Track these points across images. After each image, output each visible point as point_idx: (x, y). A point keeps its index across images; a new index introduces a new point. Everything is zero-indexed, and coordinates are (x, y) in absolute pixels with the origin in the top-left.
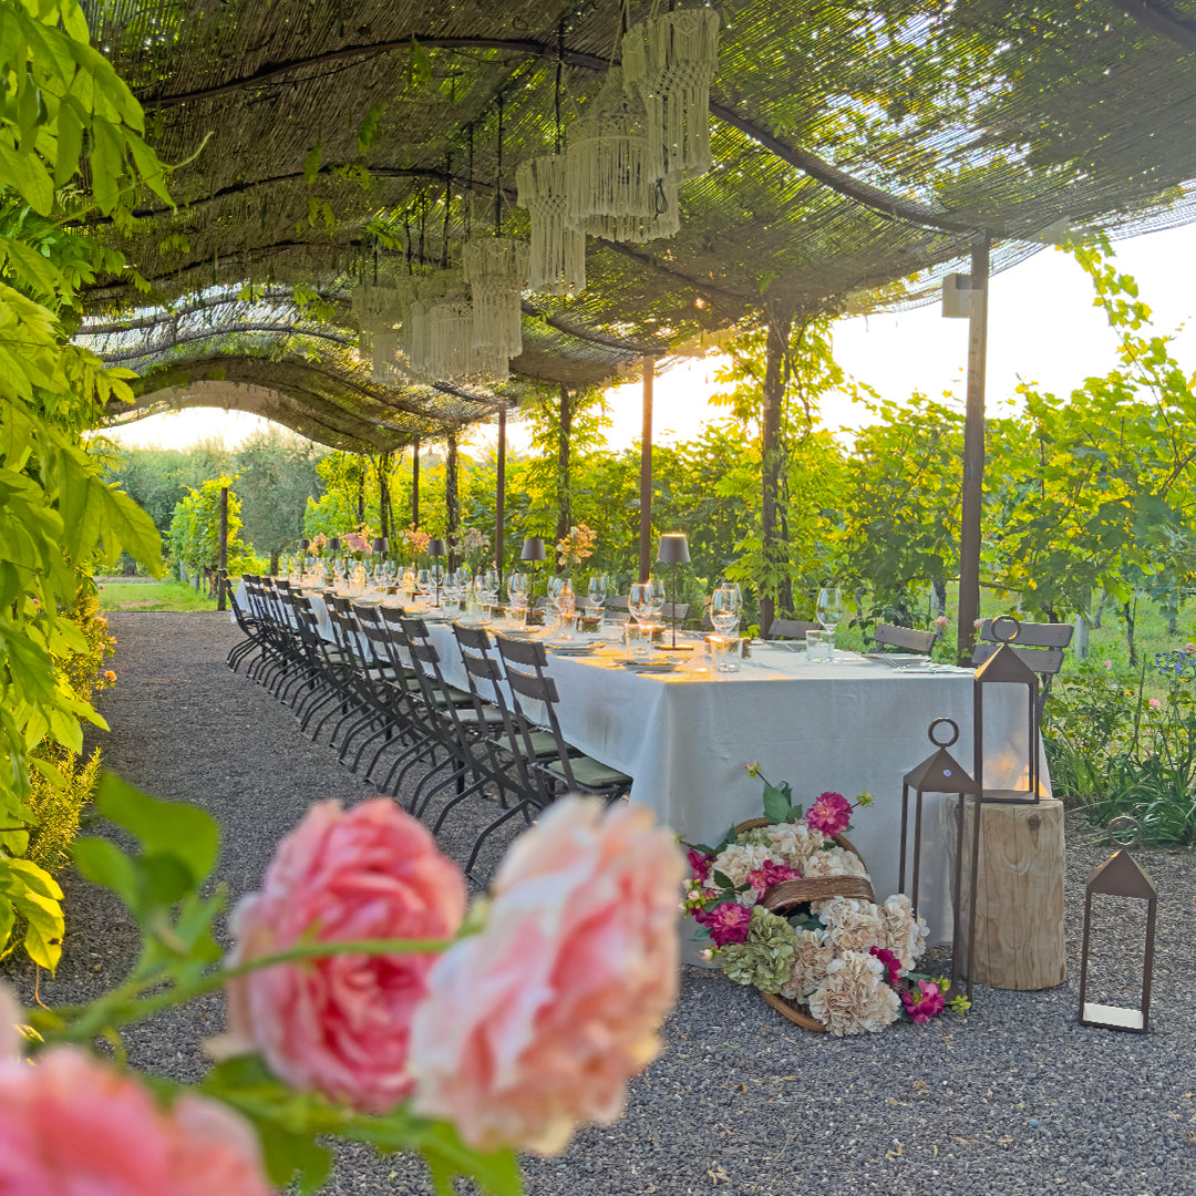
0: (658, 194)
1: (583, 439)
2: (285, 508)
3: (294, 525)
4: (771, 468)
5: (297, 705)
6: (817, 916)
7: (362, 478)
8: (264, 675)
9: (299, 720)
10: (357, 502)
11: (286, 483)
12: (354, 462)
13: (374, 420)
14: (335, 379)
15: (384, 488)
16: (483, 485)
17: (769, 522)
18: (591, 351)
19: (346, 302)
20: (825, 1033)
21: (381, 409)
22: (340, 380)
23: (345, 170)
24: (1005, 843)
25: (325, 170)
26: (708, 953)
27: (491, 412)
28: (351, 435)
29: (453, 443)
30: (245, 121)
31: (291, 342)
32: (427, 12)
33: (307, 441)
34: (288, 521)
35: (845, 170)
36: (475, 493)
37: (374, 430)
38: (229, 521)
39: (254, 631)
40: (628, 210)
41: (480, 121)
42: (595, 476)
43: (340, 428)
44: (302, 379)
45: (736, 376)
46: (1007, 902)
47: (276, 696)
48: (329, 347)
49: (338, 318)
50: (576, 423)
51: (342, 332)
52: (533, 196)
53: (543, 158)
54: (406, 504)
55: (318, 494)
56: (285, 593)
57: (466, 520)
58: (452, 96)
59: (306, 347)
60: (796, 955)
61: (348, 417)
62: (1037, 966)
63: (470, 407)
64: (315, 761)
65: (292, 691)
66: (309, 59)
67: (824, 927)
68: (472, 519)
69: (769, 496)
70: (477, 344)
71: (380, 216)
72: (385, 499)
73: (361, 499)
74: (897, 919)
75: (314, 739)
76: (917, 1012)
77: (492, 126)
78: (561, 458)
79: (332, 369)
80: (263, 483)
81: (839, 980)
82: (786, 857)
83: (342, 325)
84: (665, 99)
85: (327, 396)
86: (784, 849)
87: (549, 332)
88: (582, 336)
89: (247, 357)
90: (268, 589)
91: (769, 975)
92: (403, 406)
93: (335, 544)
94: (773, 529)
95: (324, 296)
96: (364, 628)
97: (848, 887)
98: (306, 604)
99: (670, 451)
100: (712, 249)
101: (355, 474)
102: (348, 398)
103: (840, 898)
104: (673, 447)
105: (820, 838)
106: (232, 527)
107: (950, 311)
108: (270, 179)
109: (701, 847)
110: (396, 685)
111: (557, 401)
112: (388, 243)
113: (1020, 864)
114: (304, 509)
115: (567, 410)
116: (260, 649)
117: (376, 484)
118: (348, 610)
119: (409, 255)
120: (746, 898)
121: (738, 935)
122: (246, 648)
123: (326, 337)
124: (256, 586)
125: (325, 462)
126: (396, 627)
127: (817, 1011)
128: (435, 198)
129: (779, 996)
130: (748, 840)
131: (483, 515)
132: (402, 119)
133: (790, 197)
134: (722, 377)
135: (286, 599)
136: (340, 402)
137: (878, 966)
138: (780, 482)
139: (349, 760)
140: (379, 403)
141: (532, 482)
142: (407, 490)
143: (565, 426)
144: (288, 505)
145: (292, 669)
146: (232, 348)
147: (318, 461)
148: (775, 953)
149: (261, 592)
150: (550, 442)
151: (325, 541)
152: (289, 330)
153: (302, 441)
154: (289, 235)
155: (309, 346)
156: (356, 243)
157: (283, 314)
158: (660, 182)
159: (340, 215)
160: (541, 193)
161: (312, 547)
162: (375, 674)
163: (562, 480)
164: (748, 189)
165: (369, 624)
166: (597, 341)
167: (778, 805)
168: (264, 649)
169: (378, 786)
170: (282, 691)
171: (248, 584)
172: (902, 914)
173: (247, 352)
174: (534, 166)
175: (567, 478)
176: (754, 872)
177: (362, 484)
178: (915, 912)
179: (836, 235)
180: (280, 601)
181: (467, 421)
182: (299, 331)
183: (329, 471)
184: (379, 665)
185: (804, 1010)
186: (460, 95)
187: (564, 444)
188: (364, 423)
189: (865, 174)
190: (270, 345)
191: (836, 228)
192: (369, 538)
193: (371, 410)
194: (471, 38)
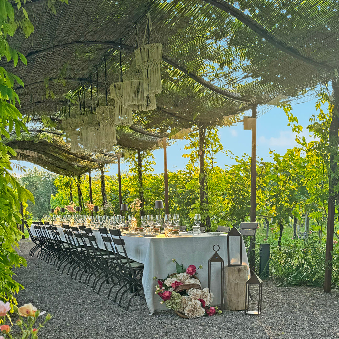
0: (148, 98)
1: (146, 170)
2: (42, 199)
3: (46, 206)
4: (201, 179)
5: (55, 265)
6: (187, 293)
7: (71, 186)
8: (43, 257)
9: (57, 268)
10: (70, 195)
11: (42, 189)
12: (67, 180)
13: (74, 163)
14: (58, 148)
15: (79, 189)
16: (114, 187)
17: (202, 198)
18: (145, 138)
19: (60, 121)
20: (188, 318)
21: (76, 159)
22: (60, 149)
23: (57, 80)
24: (233, 276)
25: (50, 80)
26: (162, 302)
27: (115, 159)
28: (65, 169)
29: (102, 172)
30: (24, 68)
31: (41, 136)
32: (79, 35)
33: (49, 172)
34: (44, 204)
35: (212, 83)
36: (112, 190)
37: (73, 167)
38: (23, 205)
39: (38, 242)
40: (140, 103)
41: (100, 65)
42: (151, 184)
43: (61, 167)
44: (46, 149)
45: (191, 147)
46: (233, 290)
47: (48, 262)
48: (55, 137)
49: (58, 127)
50: (143, 163)
51: (60, 131)
52: (115, 95)
53: (117, 83)
54: (88, 196)
55: (54, 193)
56: (48, 226)
57: (109, 201)
58: (89, 58)
59: (47, 137)
60: (182, 301)
61: (64, 162)
62: (240, 305)
63: (107, 158)
64: (64, 278)
65: (53, 261)
66: (43, 50)
67: (188, 295)
68: (112, 200)
69: (202, 188)
70: (103, 141)
71: (70, 93)
72: (80, 194)
73: (71, 194)
74: (205, 293)
75: (62, 273)
76: (209, 314)
77: (103, 66)
78: (139, 177)
79: (57, 145)
80: (34, 189)
81: (191, 306)
82: (181, 280)
83: (60, 129)
84: (148, 70)
85: (55, 155)
86: (180, 279)
87: (130, 131)
88: (142, 133)
89: (26, 141)
90: (42, 226)
91: (175, 306)
92: (83, 158)
93: (63, 210)
94: (203, 200)
95: (52, 119)
96: (74, 234)
97: (195, 286)
98: (56, 229)
99: (175, 174)
100: (177, 106)
101: (67, 184)
102: (63, 156)
103: (192, 288)
104: (176, 172)
105: (189, 276)
106: (24, 207)
107: (246, 128)
108: (32, 84)
109: (161, 280)
110: (86, 252)
111: (137, 155)
112: (73, 101)
113: (236, 280)
114: (50, 200)
115: (140, 159)
116: (40, 249)
117: (76, 189)
118: (69, 229)
119: (81, 105)
120: (171, 290)
121: (168, 298)
122: (35, 249)
123: (54, 133)
124: (37, 225)
125: (56, 180)
126: (84, 232)
127: (186, 314)
128: (87, 88)
129: (178, 311)
130: (172, 277)
131: (115, 199)
132: (74, 64)
133: (197, 90)
134: (186, 148)
135: (48, 229)
136: (60, 157)
137: (200, 303)
138: (205, 184)
139: (74, 277)
140: (75, 157)
141: (130, 186)
142: (87, 190)
143: (140, 165)
144: (43, 198)
145: (52, 254)
146: (20, 138)
147: (54, 180)
148: (177, 301)
149: (39, 228)
150: (135, 171)
151: (60, 209)
152: (40, 131)
153: (46, 172)
154: (39, 100)
155: (48, 137)
156: (61, 101)
157: (38, 126)
158: (148, 95)
159: (56, 93)
160: (117, 94)
161: (55, 211)
162: (79, 249)
163: (140, 185)
164: (185, 87)
165: (76, 232)
166: (147, 134)
167: (180, 269)
168: (42, 248)
169: (83, 283)
170: (50, 261)
171: (34, 225)
172: (206, 292)
173: (26, 139)
174: (115, 86)
175: (141, 185)
176: (173, 284)
177: (71, 188)
178: (210, 291)
179: (213, 102)
180: (46, 230)
181: (107, 163)
182: (44, 131)
183: (58, 184)
184: (80, 246)
185: (184, 314)
186: (91, 58)
187: (140, 172)
188: (70, 165)
189: (217, 84)
190: (34, 137)
191: (213, 100)
192: (74, 207)
193: (72, 159)
194: (93, 41)
